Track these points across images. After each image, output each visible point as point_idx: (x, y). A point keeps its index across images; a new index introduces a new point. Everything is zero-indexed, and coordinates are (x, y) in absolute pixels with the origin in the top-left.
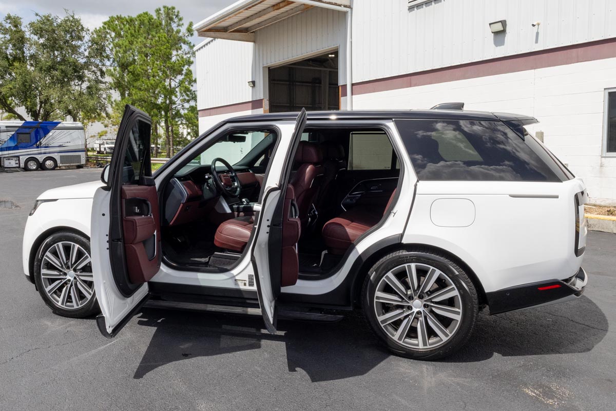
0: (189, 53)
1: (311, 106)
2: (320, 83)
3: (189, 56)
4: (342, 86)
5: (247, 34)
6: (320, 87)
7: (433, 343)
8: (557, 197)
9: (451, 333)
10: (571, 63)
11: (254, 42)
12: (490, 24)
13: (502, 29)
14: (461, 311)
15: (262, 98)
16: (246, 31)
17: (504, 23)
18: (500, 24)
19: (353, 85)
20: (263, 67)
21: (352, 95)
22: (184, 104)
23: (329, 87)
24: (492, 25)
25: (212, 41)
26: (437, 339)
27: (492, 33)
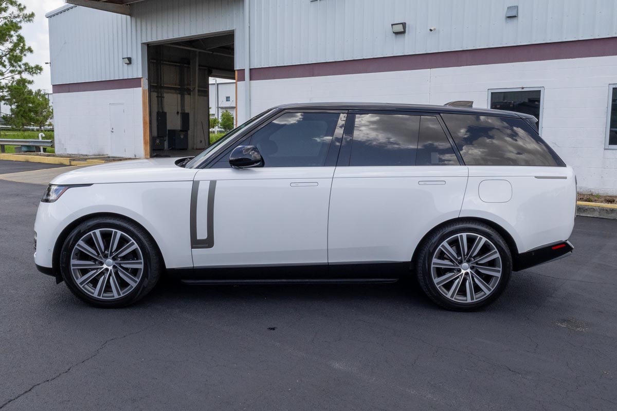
0: (19, 16)
1: (179, 87)
2: (189, 63)
3: (18, 20)
4: (238, 70)
5: (122, 5)
6: (188, 68)
7: (478, 297)
8: (565, 178)
9: (493, 288)
10: (461, 66)
11: (130, 15)
12: (392, 25)
13: (403, 30)
14: (501, 269)
15: (140, 76)
16: (121, 3)
17: (404, 25)
18: (401, 25)
19: (250, 69)
20: (142, 43)
21: (250, 80)
22: (15, 76)
23: (199, 69)
24: (393, 26)
25: (72, 8)
26: (483, 293)
27: (394, 33)
